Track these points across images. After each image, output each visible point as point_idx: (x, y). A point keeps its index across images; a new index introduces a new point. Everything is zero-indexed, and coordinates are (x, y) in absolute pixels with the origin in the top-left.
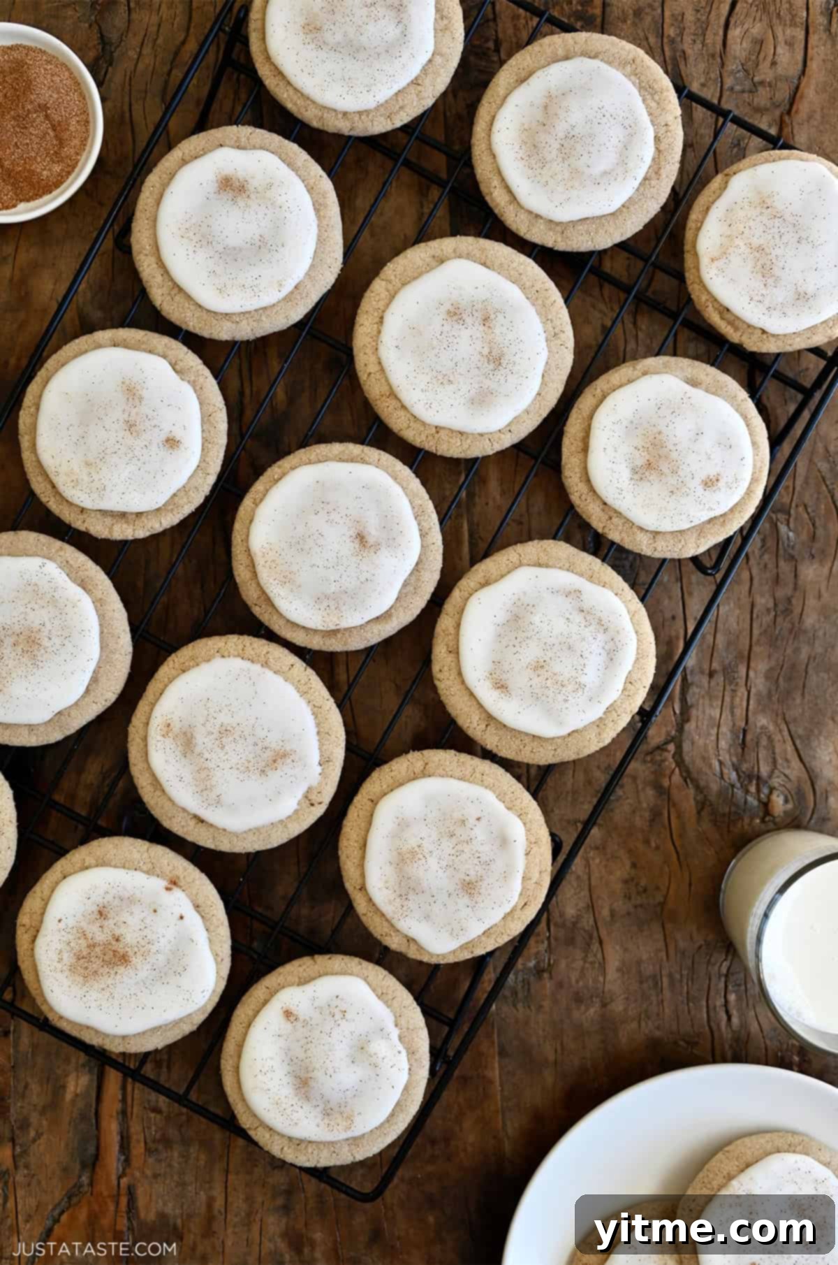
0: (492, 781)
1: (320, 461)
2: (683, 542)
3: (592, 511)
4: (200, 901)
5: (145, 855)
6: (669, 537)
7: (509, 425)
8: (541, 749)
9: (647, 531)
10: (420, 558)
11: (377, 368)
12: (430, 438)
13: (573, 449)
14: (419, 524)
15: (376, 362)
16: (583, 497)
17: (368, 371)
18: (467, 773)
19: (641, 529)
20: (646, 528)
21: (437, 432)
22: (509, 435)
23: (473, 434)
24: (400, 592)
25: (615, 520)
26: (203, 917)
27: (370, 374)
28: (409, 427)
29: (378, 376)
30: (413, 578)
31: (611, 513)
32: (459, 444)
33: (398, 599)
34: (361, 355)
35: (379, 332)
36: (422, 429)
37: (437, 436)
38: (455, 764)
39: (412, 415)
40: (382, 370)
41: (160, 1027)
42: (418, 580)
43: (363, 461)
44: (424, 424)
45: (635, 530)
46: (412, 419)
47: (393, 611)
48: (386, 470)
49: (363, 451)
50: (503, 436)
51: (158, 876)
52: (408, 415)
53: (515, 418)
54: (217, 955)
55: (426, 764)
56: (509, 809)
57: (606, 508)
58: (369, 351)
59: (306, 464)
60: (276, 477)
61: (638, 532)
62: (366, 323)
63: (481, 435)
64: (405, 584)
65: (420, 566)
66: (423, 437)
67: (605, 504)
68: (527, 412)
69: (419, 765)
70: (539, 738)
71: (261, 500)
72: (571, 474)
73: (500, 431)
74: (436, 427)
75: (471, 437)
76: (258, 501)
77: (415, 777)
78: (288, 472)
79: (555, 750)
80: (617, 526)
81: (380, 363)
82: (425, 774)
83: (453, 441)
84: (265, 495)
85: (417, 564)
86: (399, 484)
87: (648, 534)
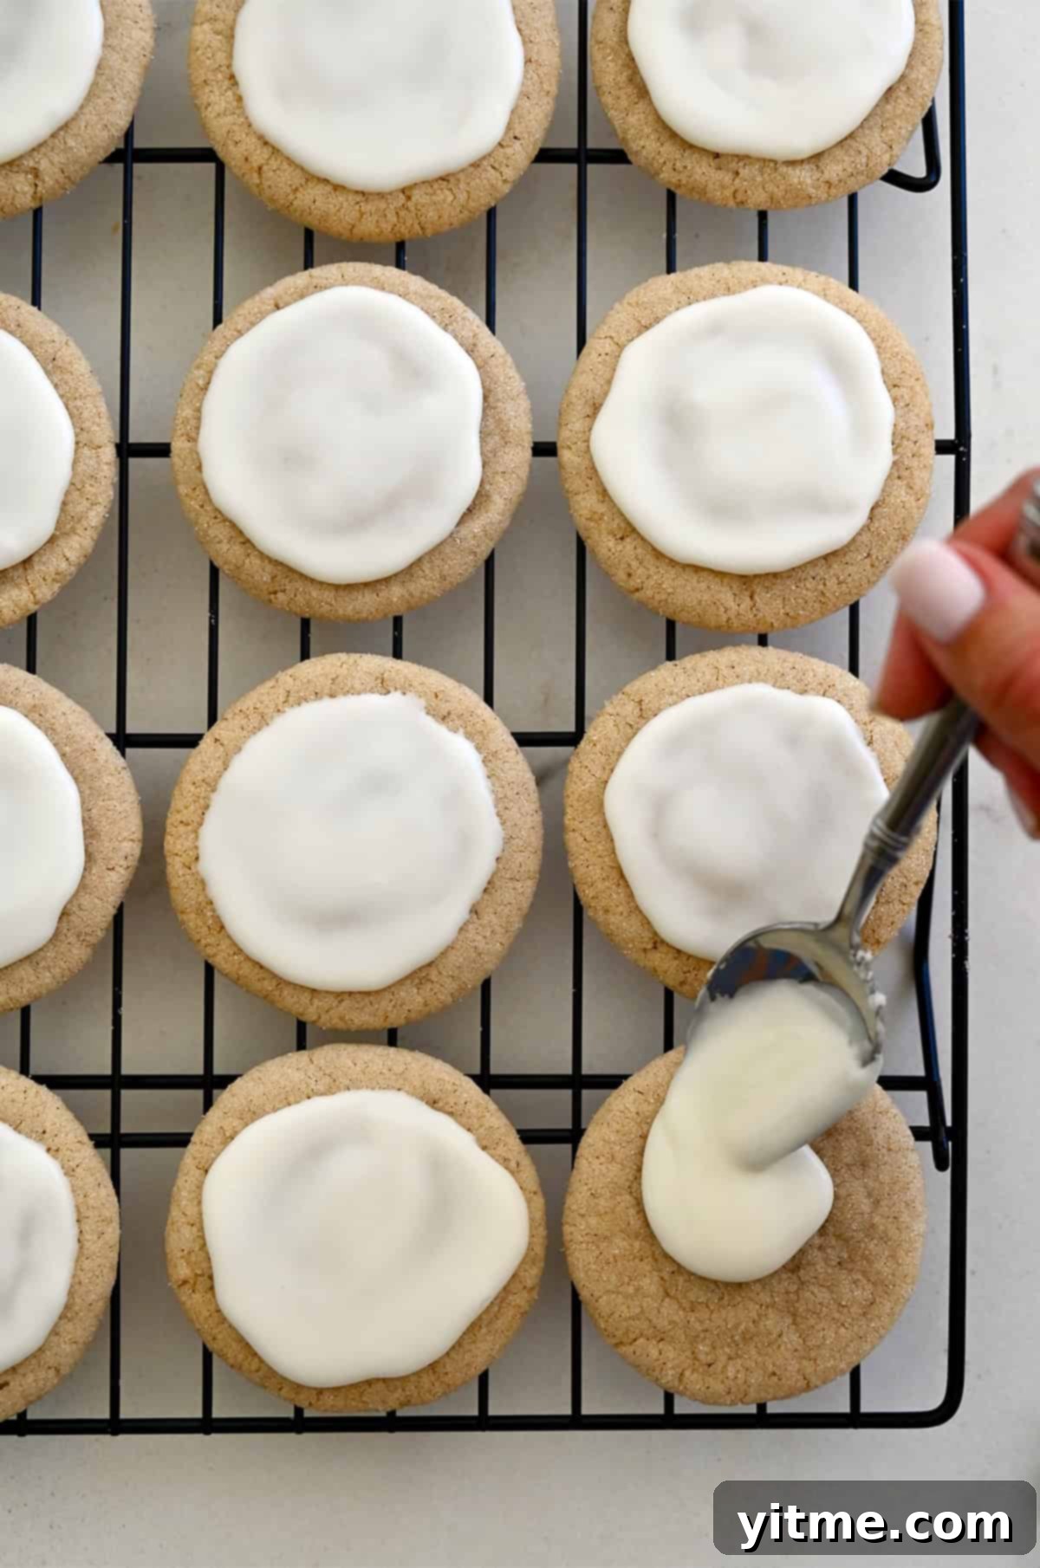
0: (752, 668)
1: (253, 324)
2: (865, 152)
3: (703, 179)
4: (435, 1093)
5: (312, 1069)
6: (839, 153)
7: (509, 127)
8: (850, 569)
9: (802, 162)
10: (484, 387)
11: (266, 152)
12: (403, 213)
13: (624, 103)
14: (456, 337)
15: (259, 143)
16: (679, 165)
17: (255, 165)
18: (708, 677)
19: (792, 163)
20: (799, 157)
21: (409, 198)
22: (517, 144)
23: (463, 170)
24: (482, 454)
25: (744, 172)
26: (451, 1114)
27: (260, 168)
28: (362, 214)
29: (274, 164)
30: (491, 422)
31: (733, 165)
32: (450, 198)
33: (484, 465)
34: (231, 147)
35: (240, 99)
36: (383, 205)
37: (410, 204)
38: (682, 678)
39: (357, 192)
40: (276, 151)
41: (480, 1318)
42: (499, 421)
43: (318, 288)
44: (381, 195)
45: (784, 169)
46: (359, 198)
47: (487, 487)
48: (361, 282)
49: (311, 276)
50: (509, 151)
51: (348, 1089)
52: (351, 197)
53: (513, 112)
54: (506, 1160)
55: (640, 702)
56: (803, 692)
57: (722, 160)
58: (240, 135)
59: (236, 338)
60: (201, 382)
61: (790, 170)
62: (213, 98)
63: (476, 165)
64: (484, 435)
65: (491, 399)
66: (392, 218)
67: (717, 156)
68: (524, 95)
69: (630, 709)
70: (834, 553)
71: (198, 428)
72: (642, 143)
73: (500, 145)
74: (403, 191)
75: (462, 176)
76: (193, 435)
77: (633, 730)
78: (216, 365)
79: (869, 555)
80: (753, 179)
81: (266, 143)
82: (645, 714)
83: (439, 197)
84: (199, 419)
85: (485, 398)
86: (391, 292)
87: (807, 167)
